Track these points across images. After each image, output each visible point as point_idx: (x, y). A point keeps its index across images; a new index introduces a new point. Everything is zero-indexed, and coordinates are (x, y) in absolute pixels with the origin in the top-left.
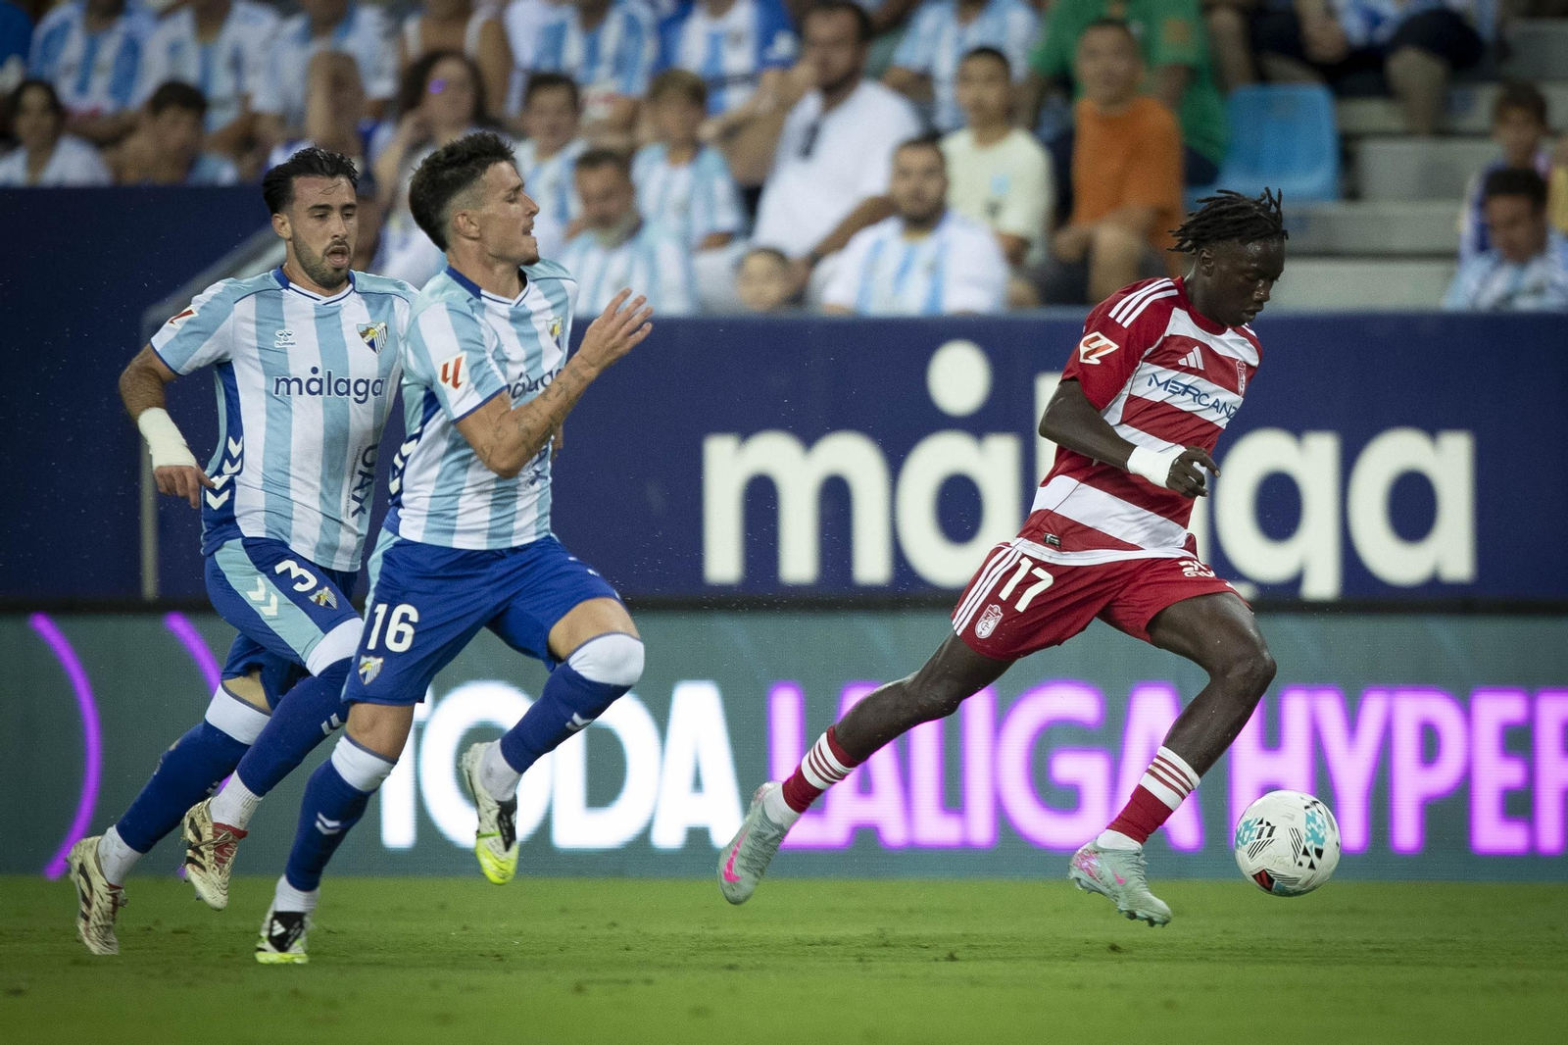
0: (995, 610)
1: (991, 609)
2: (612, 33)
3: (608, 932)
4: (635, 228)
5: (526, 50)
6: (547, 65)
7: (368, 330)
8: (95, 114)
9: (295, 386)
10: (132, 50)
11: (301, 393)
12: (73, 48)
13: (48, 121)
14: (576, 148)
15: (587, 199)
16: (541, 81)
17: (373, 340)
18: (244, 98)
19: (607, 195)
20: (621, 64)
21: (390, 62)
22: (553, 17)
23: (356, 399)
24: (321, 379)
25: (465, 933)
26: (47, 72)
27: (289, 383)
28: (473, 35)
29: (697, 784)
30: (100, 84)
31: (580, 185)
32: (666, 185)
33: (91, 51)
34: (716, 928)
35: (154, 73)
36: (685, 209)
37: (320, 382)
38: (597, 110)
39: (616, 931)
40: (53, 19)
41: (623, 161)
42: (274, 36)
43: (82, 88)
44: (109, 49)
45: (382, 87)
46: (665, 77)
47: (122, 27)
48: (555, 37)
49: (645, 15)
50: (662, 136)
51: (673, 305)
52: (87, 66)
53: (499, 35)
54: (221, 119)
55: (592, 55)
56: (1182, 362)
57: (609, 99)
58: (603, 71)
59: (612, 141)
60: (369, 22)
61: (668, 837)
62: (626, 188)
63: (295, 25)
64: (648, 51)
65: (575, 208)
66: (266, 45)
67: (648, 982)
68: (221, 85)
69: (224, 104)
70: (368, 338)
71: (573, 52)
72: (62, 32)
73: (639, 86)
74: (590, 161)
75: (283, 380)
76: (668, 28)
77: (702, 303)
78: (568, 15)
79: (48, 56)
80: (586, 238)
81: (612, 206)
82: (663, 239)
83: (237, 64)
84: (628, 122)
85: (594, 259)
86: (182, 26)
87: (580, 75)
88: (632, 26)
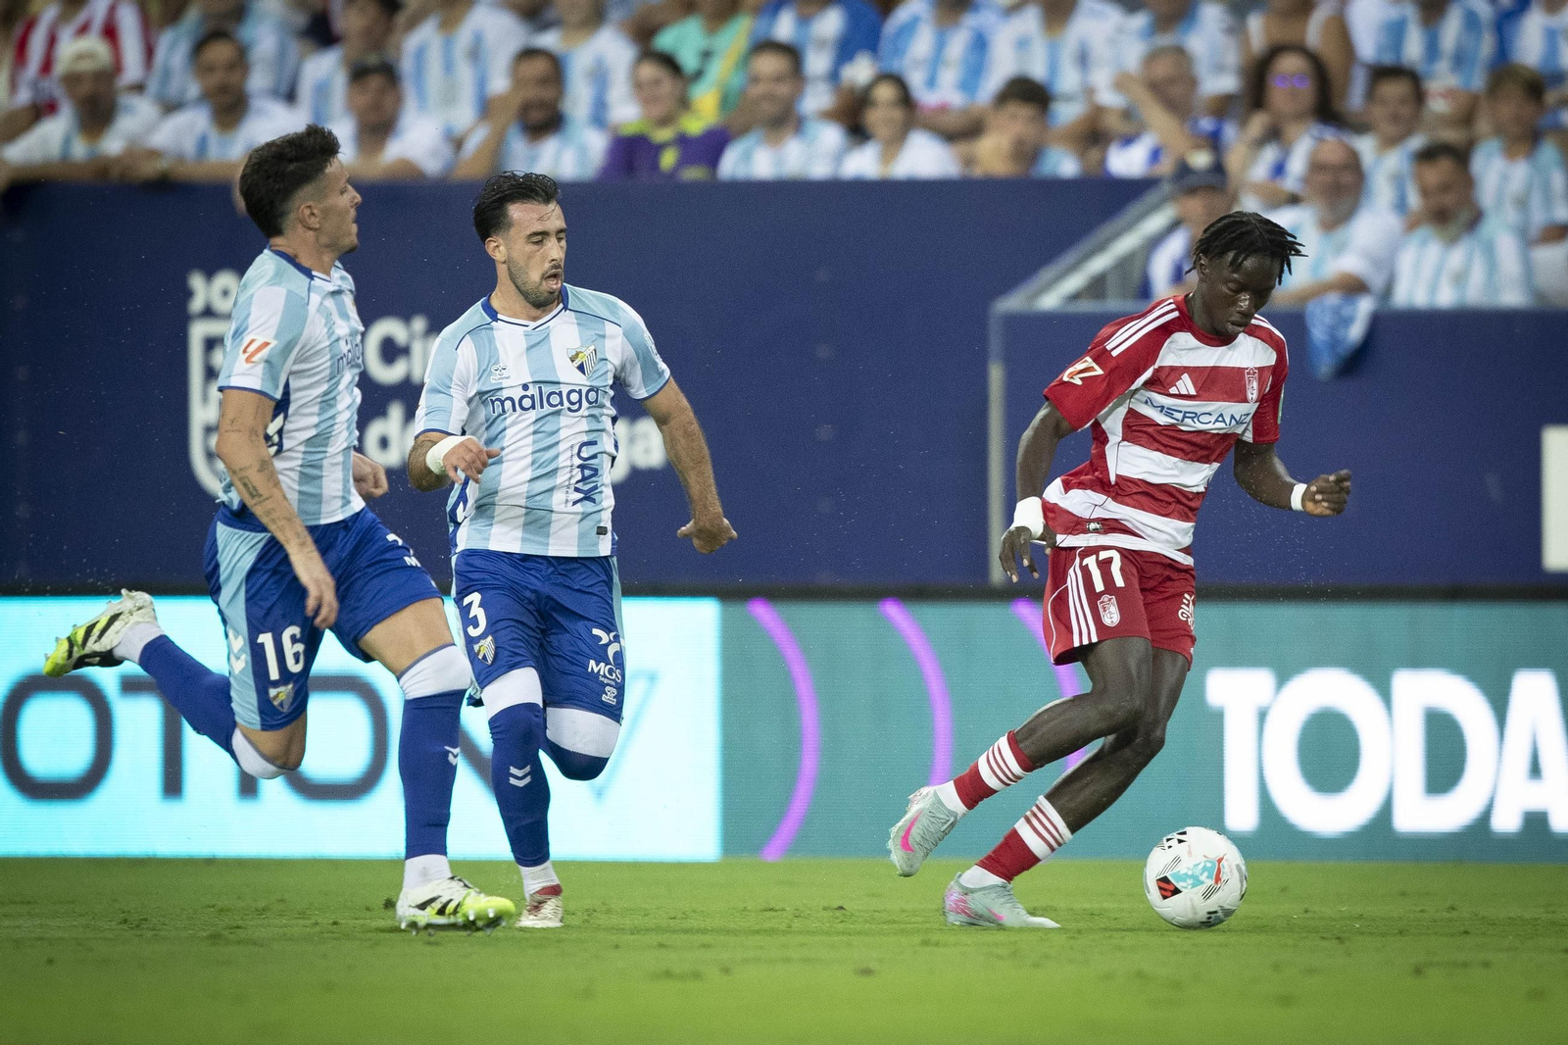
0: (1106, 599)
1: (1103, 602)
2: (1451, 28)
3: (1446, 915)
4: (1474, 219)
5: (1367, 45)
6: (1388, 59)
7: (577, 354)
8: (943, 109)
9: (508, 404)
10: (980, 44)
11: (514, 410)
12: (922, 44)
13: (898, 114)
14: (1417, 142)
15: (1425, 192)
16: (1382, 73)
17: (582, 364)
18: (1089, 91)
19: (1445, 188)
20: (1460, 60)
21: (1232, 58)
22: (1393, 13)
23: (569, 409)
24: (533, 395)
25: (1306, 915)
26: (894, 65)
27: (502, 403)
28: (1314, 32)
29: (1535, 770)
30: (949, 77)
31: (1419, 178)
32: (1505, 178)
33: (940, 46)
34: (1554, 912)
35: (1002, 67)
36: (1522, 203)
37: (532, 397)
38: (1438, 105)
39: (1455, 914)
40: (901, 15)
41: (1460, 155)
42: (1120, 30)
43: (931, 82)
44: (958, 44)
45: (1222, 82)
46: (1503, 69)
47: (971, 21)
48: (1395, 32)
49: (1485, 11)
50: (1499, 131)
51: (1512, 297)
52: (937, 60)
53: (1341, 30)
54: (1067, 113)
55: (1432, 50)
56: (1173, 390)
57: (1449, 94)
58: (1443, 67)
59: (1451, 135)
60: (1212, 18)
61: (1507, 821)
62: (1464, 181)
63: (1140, 21)
64: (1486, 46)
65: (1414, 200)
66: (1112, 41)
67: (1486, 965)
68: (1068, 80)
69: (1069, 98)
70: (578, 362)
71: (1413, 49)
72: (910, 28)
73: (1478, 81)
74: (1427, 155)
75: (496, 400)
76: (1506, 21)
77: (1539, 294)
78: (1411, 12)
79: (898, 51)
80: (1424, 231)
81: (1448, 199)
82: (1501, 233)
83: (1083, 59)
84: (1466, 117)
85: (1434, 250)
86: (1030, 21)
87: (1420, 68)
88: (1471, 21)
